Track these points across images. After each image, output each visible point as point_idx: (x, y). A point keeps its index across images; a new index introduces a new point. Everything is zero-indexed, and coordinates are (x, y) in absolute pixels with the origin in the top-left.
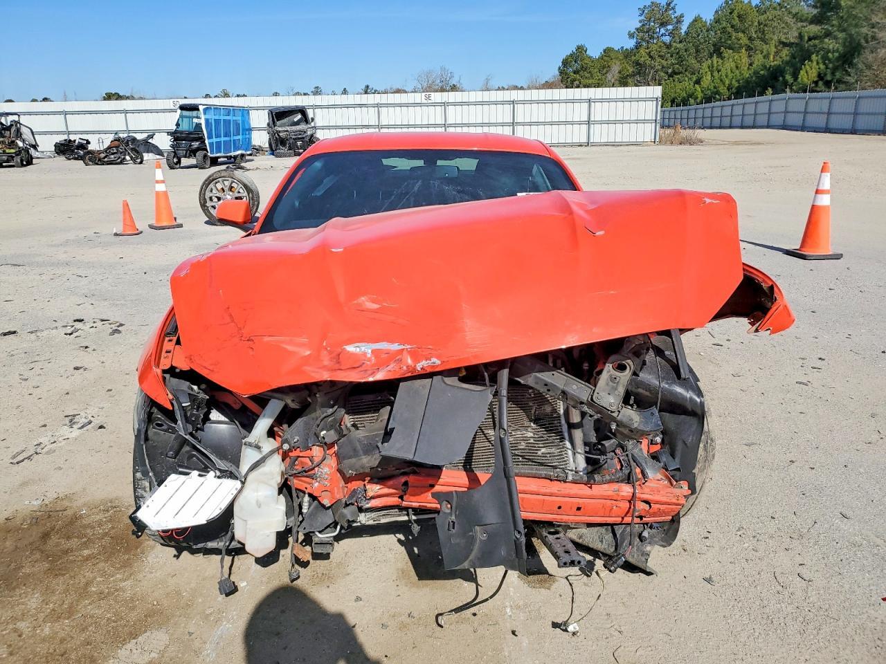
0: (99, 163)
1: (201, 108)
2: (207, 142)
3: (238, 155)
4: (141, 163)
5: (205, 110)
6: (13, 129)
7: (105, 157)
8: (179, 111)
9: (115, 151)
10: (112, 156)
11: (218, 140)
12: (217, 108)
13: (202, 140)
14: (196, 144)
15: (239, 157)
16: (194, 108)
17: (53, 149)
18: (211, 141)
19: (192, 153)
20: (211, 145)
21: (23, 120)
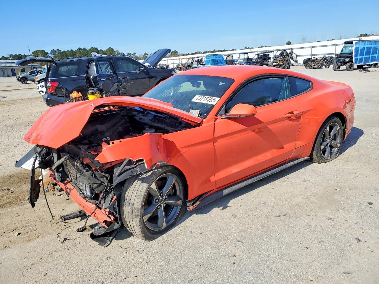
0: (311, 68)
1: (354, 42)
2: (354, 58)
3: (373, 64)
4: (328, 68)
5: (356, 44)
6: (290, 55)
7: (314, 65)
8: (344, 44)
9: (318, 63)
10: (317, 65)
11: (361, 57)
12: (363, 42)
13: (351, 57)
14: (348, 60)
15: (374, 65)
16: (351, 43)
17: (302, 62)
18: (356, 58)
19: (345, 63)
20: (356, 60)
21: (294, 51)
